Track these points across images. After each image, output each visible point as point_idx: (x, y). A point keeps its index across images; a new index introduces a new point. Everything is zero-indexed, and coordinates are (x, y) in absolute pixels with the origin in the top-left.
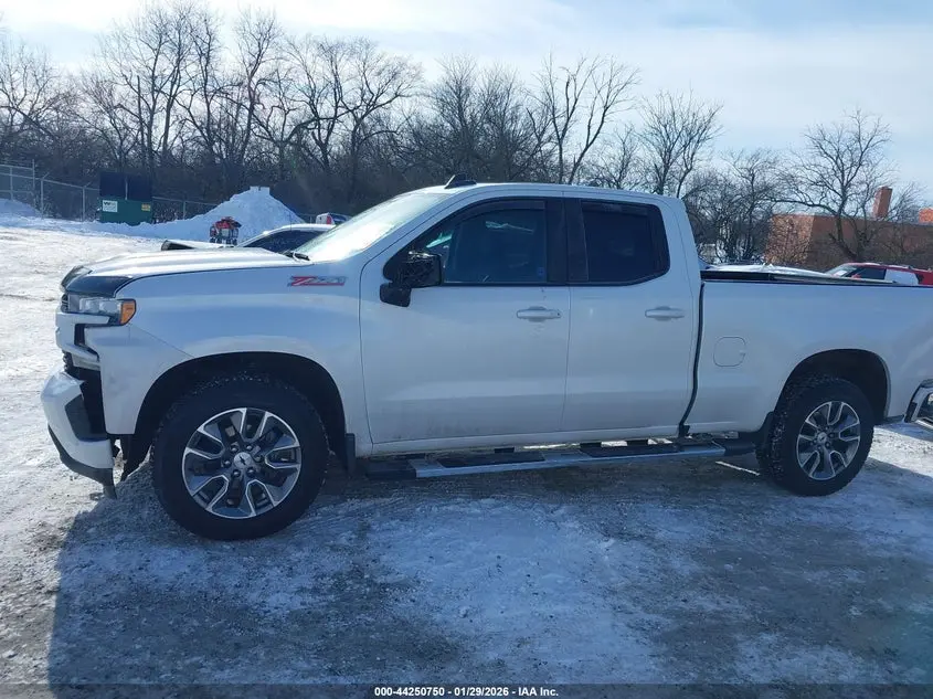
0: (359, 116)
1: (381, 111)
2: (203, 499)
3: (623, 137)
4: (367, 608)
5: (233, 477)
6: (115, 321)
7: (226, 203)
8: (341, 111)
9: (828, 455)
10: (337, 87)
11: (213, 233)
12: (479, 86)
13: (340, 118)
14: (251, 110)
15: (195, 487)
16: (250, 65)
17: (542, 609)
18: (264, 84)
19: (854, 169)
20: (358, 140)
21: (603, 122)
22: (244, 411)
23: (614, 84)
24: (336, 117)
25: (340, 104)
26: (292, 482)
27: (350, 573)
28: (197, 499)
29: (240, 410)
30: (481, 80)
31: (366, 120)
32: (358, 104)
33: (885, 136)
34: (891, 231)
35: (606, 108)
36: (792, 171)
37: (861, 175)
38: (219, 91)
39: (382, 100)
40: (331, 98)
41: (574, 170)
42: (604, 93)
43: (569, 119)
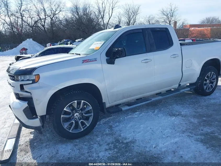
0: (51, 17)
1: (57, 16)
2: (68, 129)
3: (118, 15)
4: (127, 151)
5: (75, 121)
6: (34, 82)
7: (21, 44)
8: (46, 16)
9: (210, 85)
10: (44, 10)
11: (21, 52)
12: (81, 6)
13: (46, 19)
14: (22, 19)
15: (66, 126)
16: (19, 7)
17: (172, 141)
18: (24, 11)
19: (171, 18)
20: (52, 24)
21: (112, 13)
22: (76, 101)
23: (113, 2)
24: (45, 18)
25: (46, 15)
26: (91, 119)
27: (115, 141)
28: (67, 129)
29: (75, 101)
30: (82, 5)
31: (53, 18)
32: (51, 14)
33: (177, 9)
34: (181, 31)
35: (112, 9)
36: (158, 19)
37: (173, 19)
38: (12, 15)
39: (57, 12)
40: (43, 13)
41: (107, 25)
42: (111, 5)
43: (104, 13)
